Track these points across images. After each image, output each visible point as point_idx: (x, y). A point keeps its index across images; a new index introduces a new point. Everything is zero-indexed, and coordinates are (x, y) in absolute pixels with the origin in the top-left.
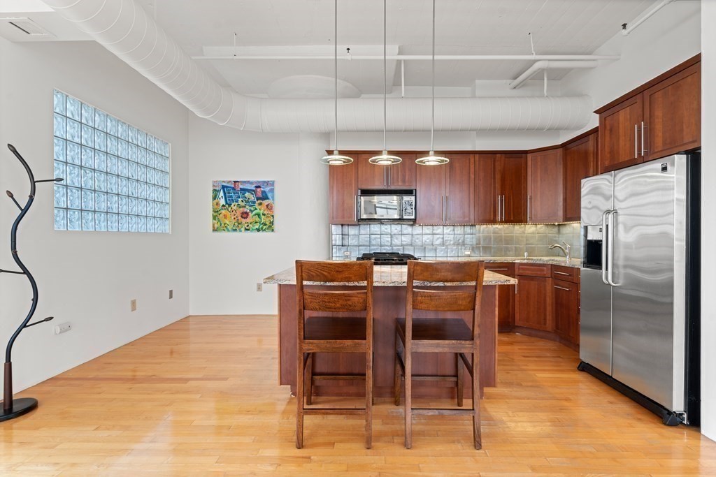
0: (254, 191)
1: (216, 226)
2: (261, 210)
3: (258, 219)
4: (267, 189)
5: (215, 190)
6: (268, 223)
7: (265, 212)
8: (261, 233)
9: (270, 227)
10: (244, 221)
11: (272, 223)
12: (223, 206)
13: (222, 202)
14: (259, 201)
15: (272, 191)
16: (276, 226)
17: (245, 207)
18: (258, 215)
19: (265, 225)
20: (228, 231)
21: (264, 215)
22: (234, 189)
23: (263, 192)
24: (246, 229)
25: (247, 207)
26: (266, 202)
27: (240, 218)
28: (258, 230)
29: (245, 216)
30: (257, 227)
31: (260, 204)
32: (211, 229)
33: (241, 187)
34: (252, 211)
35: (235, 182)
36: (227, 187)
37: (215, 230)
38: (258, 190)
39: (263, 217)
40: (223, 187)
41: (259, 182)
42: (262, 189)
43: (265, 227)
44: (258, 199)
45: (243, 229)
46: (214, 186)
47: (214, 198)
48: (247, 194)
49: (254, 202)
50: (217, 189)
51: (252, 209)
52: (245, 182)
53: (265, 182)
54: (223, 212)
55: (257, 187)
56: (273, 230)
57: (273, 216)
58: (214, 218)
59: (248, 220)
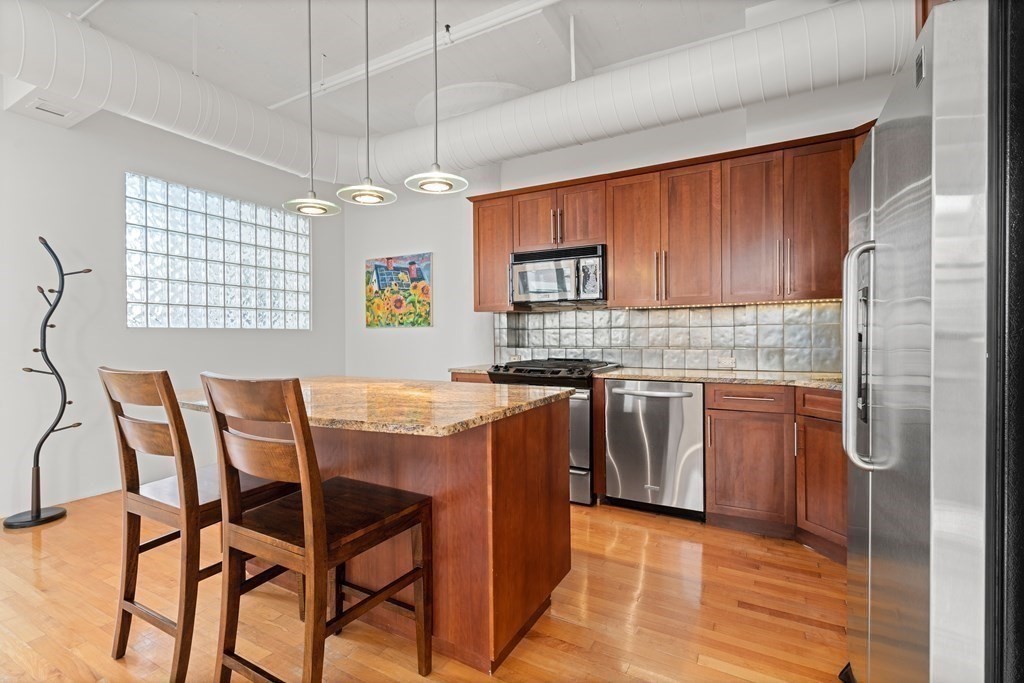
0: (407, 269)
1: (370, 319)
2: (416, 295)
3: (412, 309)
4: (423, 266)
5: (368, 272)
6: (423, 314)
7: (421, 299)
8: (416, 329)
9: (425, 319)
10: (397, 312)
11: (428, 313)
12: (377, 292)
13: (375, 287)
14: (414, 283)
15: (428, 266)
16: (435, 317)
17: (398, 292)
18: (413, 302)
19: (421, 316)
20: (382, 326)
21: (419, 302)
22: (387, 269)
23: (419, 270)
24: (401, 324)
25: (401, 292)
26: (421, 284)
27: (393, 307)
28: (413, 324)
29: (398, 305)
30: (411, 320)
31: (415, 287)
32: (365, 324)
33: (395, 265)
34: (406, 298)
35: (388, 259)
36: (380, 266)
37: (368, 325)
38: (413, 267)
39: (418, 305)
40: (377, 267)
41: (413, 256)
42: (417, 266)
43: (420, 320)
44: (413, 280)
45: (396, 323)
46: (367, 267)
47: (367, 283)
48: (401, 275)
49: (408, 285)
50: (370, 270)
51: (407, 295)
52: (398, 258)
53: (419, 255)
54: (377, 300)
56: (429, 324)
57: (429, 304)
58: (368, 310)
59: (403, 310)
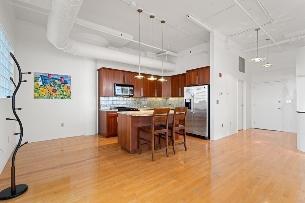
0: (60, 79)
1: (36, 96)
2: (64, 89)
3: (62, 93)
4: (67, 79)
5: (35, 77)
6: (67, 95)
7: (66, 90)
8: (64, 100)
9: (69, 97)
10: (54, 94)
11: (70, 95)
12: (41, 85)
13: (41, 83)
14: (63, 85)
15: (70, 80)
16: (71, 97)
17: (54, 87)
18: (63, 91)
19: (66, 96)
20: (44, 98)
21: (65, 91)
22: (48, 77)
23: (65, 81)
24: (55, 98)
25: (56, 87)
26: (66, 85)
27: (52, 92)
28: (62, 98)
29: (55, 91)
30: (62, 97)
31: (63, 86)
32: (33, 97)
33: (53, 77)
34: (59, 89)
35: (49, 74)
36: (44, 76)
37: (35, 98)
38: (62, 79)
39: (65, 92)
40: (41, 76)
41: (63, 76)
42: (64, 79)
43: (66, 97)
44: (62, 83)
45: (53, 98)
46: (35, 75)
47: (35, 81)
48: (56, 81)
49: (60, 85)
50: (37, 76)
51: (59, 88)
52: (55, 75)
53: (66, 76)
54: (41, 89)
55: (62, 78)
56: (70, 98)
57: (70, 92)
58: (35, 91)
59: (57, 93)
